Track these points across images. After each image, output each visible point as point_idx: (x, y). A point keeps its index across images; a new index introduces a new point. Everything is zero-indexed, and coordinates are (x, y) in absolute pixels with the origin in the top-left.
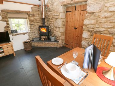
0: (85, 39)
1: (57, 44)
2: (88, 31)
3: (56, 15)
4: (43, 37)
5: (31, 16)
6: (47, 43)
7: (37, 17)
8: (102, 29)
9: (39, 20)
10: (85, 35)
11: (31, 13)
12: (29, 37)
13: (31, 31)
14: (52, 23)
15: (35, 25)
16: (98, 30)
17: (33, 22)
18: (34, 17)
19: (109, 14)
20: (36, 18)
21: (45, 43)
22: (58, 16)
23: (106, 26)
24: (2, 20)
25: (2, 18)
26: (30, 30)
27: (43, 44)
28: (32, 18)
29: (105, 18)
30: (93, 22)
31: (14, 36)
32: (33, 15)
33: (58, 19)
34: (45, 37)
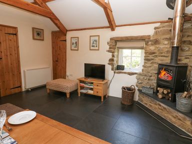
4: (161, 90)
5: (150, 43)
6: (165, 108)
7: (165, 46)
9: (167, 52)
11: (151, 39)
12: (138, 82)
13: (144, 72)
15: (155, 61)
17: (153, 55)
18: (157, 46)
20: (161, 46)
21: (160, 105)
24: (109, 51)
25: (110, 48)
26: (143, 70)
27: (157, 106)
28: (152, 48)
31: (116, 74)
32: (156, 42)
34: (165, 92)
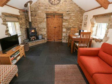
0: (65, 32)
1: (44, 40)
2: (66, 28)
3: (40, 19)
4: (33, 37)
6: (38, 41)
8: (71, 27)
9: (24, 23)
10: (64, 30)
11: (20, 17)
14: (36, 25)
16: (70, 27)
17: (22, 25)
19: (73, 21)
20: (23, 21)
21: (36, 42)
22: (43, 20)
23: (72, 25)
24: (3, 24)
29: (72, 22)
30: (67, 24)
32: (21, 19)
33: (43, 22)
